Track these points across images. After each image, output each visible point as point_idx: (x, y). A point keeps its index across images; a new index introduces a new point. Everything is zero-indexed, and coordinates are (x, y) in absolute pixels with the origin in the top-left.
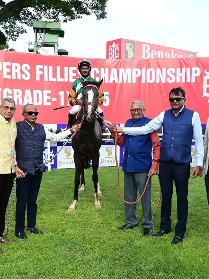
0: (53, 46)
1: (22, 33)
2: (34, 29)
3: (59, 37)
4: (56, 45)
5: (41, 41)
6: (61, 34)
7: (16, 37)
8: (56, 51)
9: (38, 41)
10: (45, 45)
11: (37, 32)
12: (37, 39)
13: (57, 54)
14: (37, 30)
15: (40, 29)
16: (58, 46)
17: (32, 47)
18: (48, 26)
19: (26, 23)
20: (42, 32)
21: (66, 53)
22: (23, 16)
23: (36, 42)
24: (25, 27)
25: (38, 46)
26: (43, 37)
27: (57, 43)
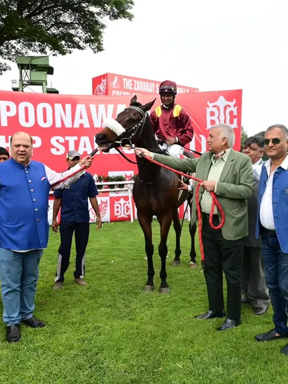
0: (41, 84)
1: (5, 70)
2: (18, 65)
3: (48, 74)
4: (44, 83)
5: (27, 79)
6: (50, 70)
8: (45, 90)
9: (23, 79)
10: (32, 83)
11: (22, 69)
12: (22, 77)
13: (45, 93)
14: (22, 66)
15: (25, 65)
16: (46, 84)
17: (17, 86)
18: (34, 62)
19: (10, 59)
20: (28, 69)
21: (57, 92)
22: (5, 50)
23: (21, 80)
24: (9, 63)
25: (23, 85)
26: (29, 75)
27: (46, 81)
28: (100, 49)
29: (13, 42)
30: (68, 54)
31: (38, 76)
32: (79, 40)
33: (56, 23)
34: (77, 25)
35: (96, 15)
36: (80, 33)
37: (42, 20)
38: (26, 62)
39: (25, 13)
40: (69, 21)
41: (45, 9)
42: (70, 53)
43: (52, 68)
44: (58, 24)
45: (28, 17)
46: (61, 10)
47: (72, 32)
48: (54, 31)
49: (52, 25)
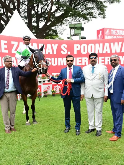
0: (79, 35)
1: (65, 30)
2: (70, 28)
3: (82, 30)
4: (80, 35)
5: (73, 33)
6: (82, 29)
7: (63, 33)
8: (80, 37)
10: (75, 35)
12: (71, 32)
13: (80, 39)
14: (71, 28)
15: (72, 27)
18: (76, 26)
19: (67, 25)
21: (85, 38)
23: (71, 34)
25: (71, 36)
26: (74, 31)
27: (80, 34)
28: (104, 17)
29: (68, 18)
30: (90, 21)
31: (77, 31)
32: (95, 14)
33: (85, 8)
34: (94, 8)
35: (103, 2)
36: (96, 11)
37: (80, 8)
38: (73, 26)
39: (73, 6)
40: (91, 7)
41: (81, 3)
42: (91, 20)
43: (83, 28)
44: (86, 9)
45: (74, 7)
46: (88, 2)
47: (93, 11)
48: (85, 12)
49: (84, 9)
